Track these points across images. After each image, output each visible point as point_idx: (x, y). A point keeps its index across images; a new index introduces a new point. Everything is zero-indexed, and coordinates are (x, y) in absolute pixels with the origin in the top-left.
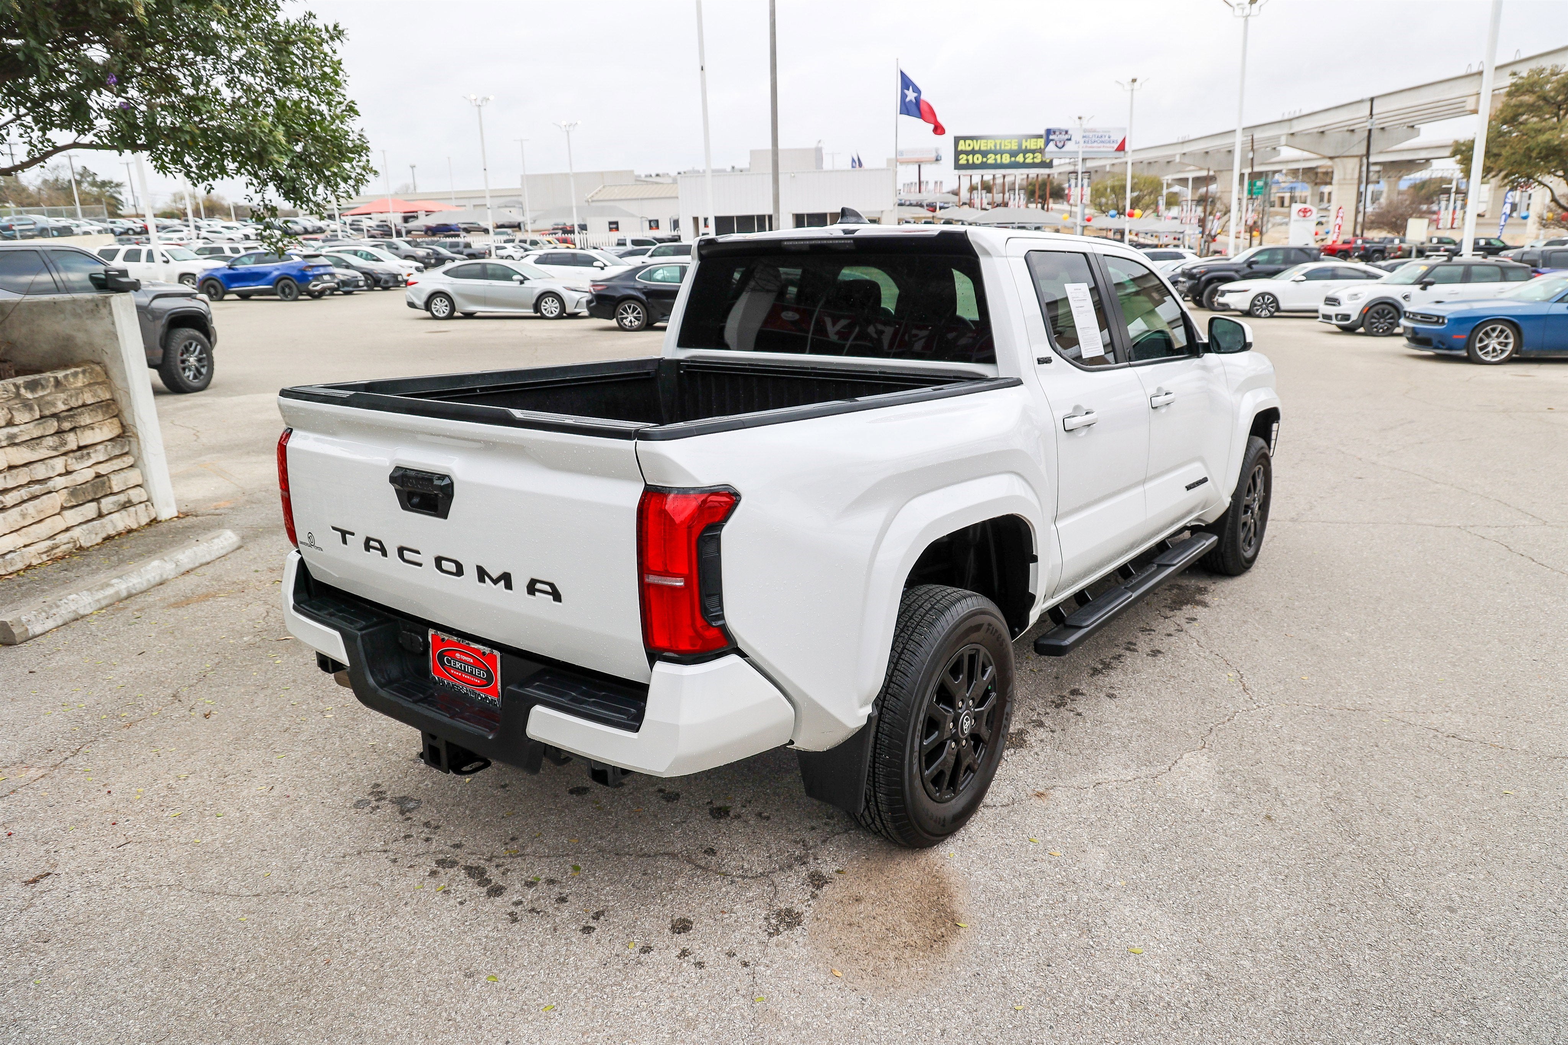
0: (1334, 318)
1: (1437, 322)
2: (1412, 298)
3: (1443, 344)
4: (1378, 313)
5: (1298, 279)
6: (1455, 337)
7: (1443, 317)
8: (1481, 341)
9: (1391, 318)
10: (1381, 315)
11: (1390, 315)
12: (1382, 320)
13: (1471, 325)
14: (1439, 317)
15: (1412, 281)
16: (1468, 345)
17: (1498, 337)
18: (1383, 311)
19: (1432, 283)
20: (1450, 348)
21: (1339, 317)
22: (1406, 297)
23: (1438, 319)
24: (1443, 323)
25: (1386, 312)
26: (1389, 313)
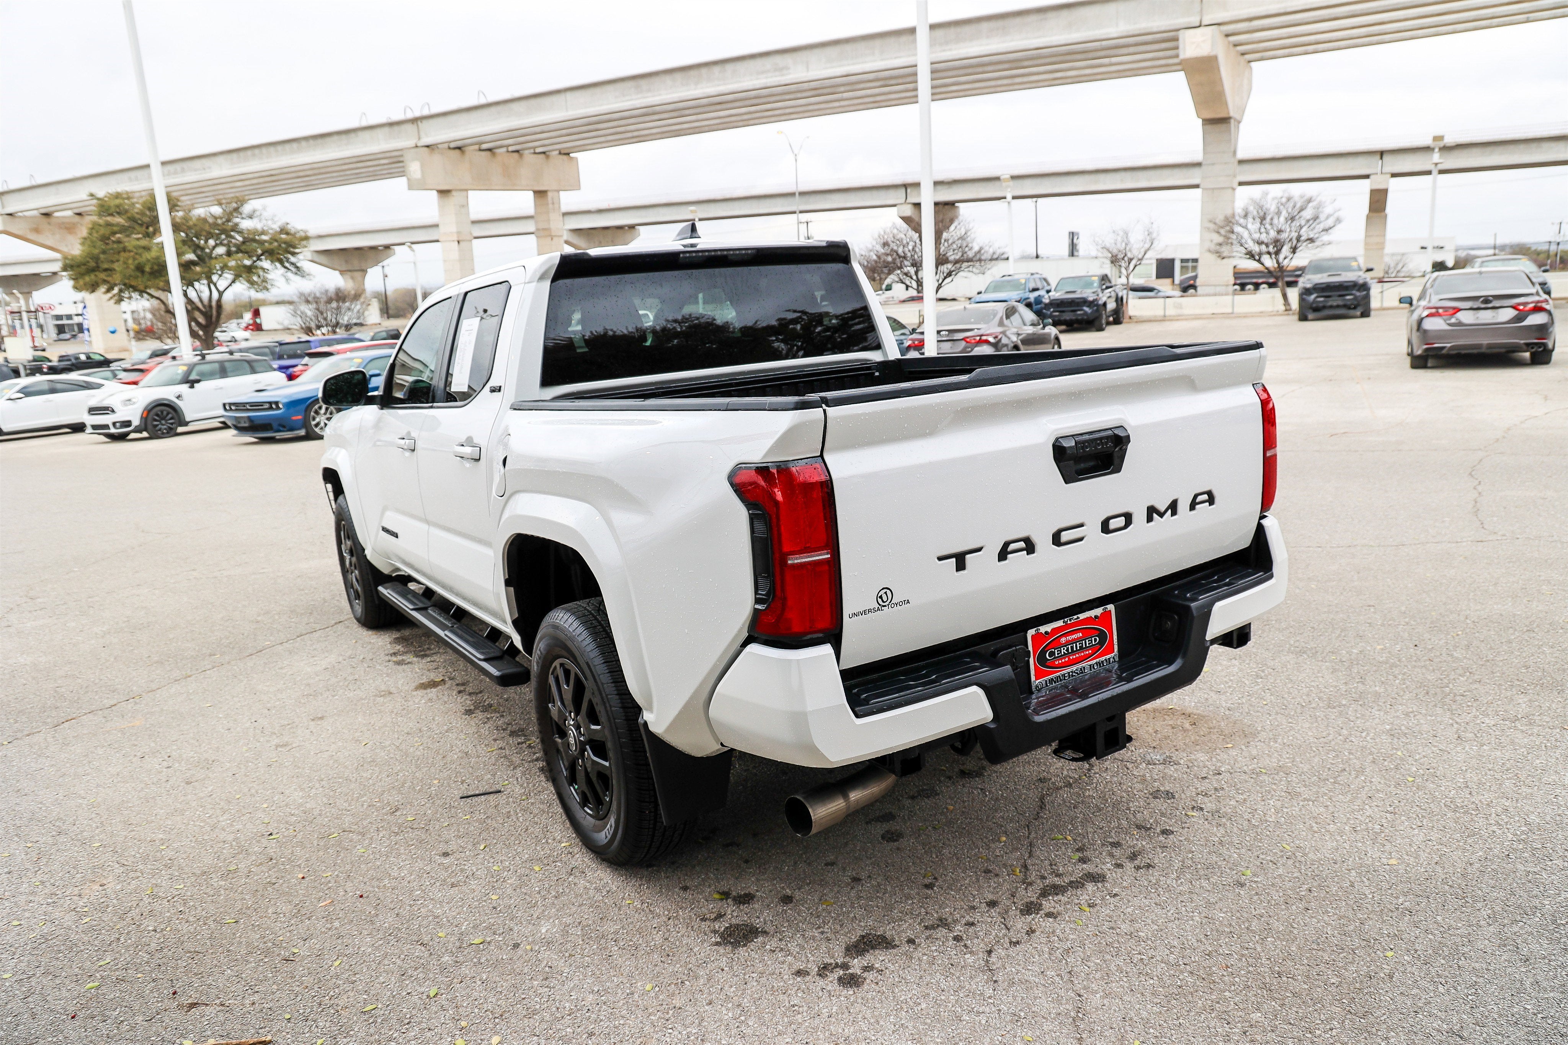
0: (111, 426)
1: (271, 408)
2: (184, 396)
3: (284, 427)
4: (157, 415)
5: (13, 397)
6: (294, 418)
7: (277, 403)
8: (314, 419)
9: (171, 419)
10: (161, 417)
11: (170, 416)
12: (163, 422)
13: (303, 407)
14: (270, 403)
15: (177, 382)
16: (305, 424)
17: (325, 414)
18: (162, 412)
19: (198, 381)
20: (292, 429)
21: (118, 425)
22: (179, 397)
23: (273, 405)
24: (278, 408)
25: (165, 413)
26: (168, 414)
